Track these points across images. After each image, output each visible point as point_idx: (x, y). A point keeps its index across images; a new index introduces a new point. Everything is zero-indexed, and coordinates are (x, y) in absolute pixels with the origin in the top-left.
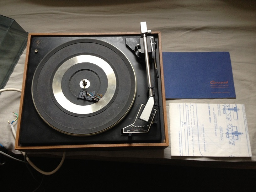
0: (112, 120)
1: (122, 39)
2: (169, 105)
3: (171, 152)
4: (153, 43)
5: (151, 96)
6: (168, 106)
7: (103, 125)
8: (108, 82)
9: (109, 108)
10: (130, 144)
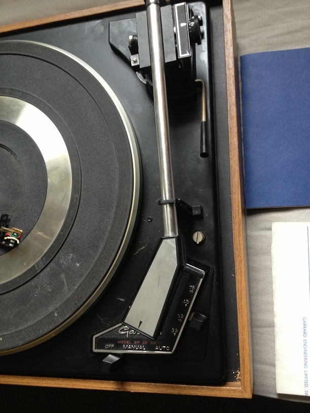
0: (57, 309)
1: (102, 28)
2: (270, 229)
3: (275, 379)
4: (183, 25)
5: (170, 234)
6: (268, 233)
7: (29, 324)
8: (49, 180)
9: (48, 269)
10: (122, 384)
